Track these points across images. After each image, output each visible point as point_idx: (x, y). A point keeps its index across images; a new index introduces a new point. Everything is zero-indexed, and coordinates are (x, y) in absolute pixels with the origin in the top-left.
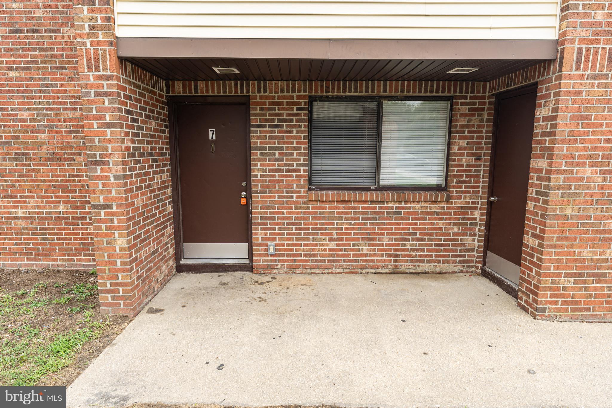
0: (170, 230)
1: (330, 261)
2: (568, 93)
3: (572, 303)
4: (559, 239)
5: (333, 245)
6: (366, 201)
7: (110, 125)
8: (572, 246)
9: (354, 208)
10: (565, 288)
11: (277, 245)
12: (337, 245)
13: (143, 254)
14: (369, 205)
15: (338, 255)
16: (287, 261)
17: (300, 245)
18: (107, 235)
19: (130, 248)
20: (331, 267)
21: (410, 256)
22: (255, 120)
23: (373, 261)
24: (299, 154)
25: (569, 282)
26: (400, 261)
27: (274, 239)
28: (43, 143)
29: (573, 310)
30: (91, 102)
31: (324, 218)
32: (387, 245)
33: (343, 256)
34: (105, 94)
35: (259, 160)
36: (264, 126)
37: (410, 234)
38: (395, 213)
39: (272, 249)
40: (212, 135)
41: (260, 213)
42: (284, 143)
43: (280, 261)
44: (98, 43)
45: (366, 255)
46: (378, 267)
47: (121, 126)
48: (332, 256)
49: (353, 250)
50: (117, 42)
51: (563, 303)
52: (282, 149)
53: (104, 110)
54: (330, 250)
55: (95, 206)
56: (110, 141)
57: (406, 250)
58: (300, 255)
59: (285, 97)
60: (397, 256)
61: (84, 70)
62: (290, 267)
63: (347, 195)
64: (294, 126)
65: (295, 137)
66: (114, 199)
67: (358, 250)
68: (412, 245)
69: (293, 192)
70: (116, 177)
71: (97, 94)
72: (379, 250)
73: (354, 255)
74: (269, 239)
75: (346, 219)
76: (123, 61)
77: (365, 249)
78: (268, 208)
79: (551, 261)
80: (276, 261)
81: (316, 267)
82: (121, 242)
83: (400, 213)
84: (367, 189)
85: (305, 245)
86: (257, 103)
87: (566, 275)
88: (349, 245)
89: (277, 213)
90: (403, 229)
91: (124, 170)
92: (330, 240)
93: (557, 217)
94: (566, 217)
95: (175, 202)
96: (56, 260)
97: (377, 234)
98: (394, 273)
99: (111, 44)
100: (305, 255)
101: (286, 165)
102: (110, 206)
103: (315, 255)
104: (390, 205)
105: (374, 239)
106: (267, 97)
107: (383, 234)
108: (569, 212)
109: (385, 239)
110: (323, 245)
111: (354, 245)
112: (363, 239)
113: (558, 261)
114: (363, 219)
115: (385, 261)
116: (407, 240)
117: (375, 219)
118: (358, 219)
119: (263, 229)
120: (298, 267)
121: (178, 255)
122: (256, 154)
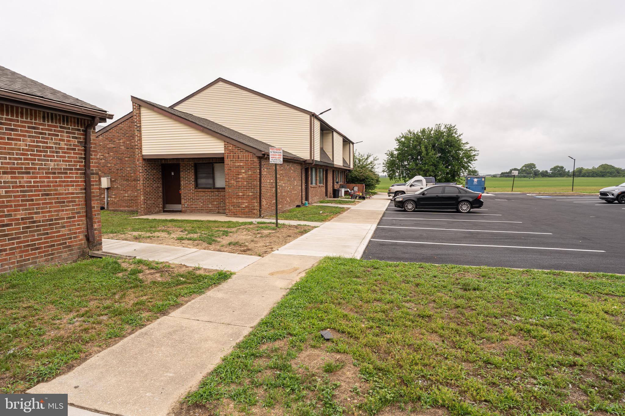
0: (161, 200)
1: (201, 209)
2: (226, 164)
3: (233, 213)
4: (229, 197)
5: (202, 204)
6: (209, 192)
7: (141, 173)
8: (231, 199)
9: (206, 194)
10: (231, 209)
11: (187, 204)
12: (203, 205)
13: (149, 202)
14: (210, 193)
15: (203, 208)
16: (190, 209)
17: (193, 204)
18: (140, 196)
19: (144, 199)
20: (201, 211)
21: (222, 208)
22: (181, 170)
23: (212, 209)
24: (192, 179)
25: (232, 208)
26: (219, 210)
27: (187, 203)
28: (132, 176)
29: (234, 215)
30: (137, 168)
31: (199, 197)
32: (216, 205)
33: (205, 208)
34: (140, 166)
35: (182, 180)
36: (183, 171)
37: (222, 202)
38: (217, 195)
39: (186, 206)
40: (173, 174)
41: (183, 195)
42: (188, 176)
43: (189, 209)
44: (139, 156)
45: (210, 208)
46: (214, 211)
47: (143, 173)
48: (202, 208)
49: (207, 206)
50: (143, 156)
51: (231, 213)
52: (188, 177)
53: (140, 169)
54: (201, 206)
55: (138, 190)
56: (141, 176)
57: (221, 206)
58: (193, 207)
59: (188, 163)
60: (218, 208)
61: (137, 162)
62: (191, 211)
63: (204, 190)
64: (191, 171)
65: (191, 174)
66: (141, 188)
67: (208, 206)
68: (222, 205)
69: (191, 189)
70: (142, 184)
71: (139, 166)
72: (214, 206)
73: (207, 208)
74: (185, 203)
75: (205, 197)
76: (144, 160)
77: (210, 206)
78: (185, 194)
79: (228, 202)
80: (187, 209)
81: (197, 211)
82: (142, 198)
83: (218, 195)
84: (210, 188)
85: (195, 204)
86: (182, 165)
87: (231, 206)
88: (206, 204)
89: (187, 195)
90: (220, 200)
91: (143, 182)
92: (201, 203)
93: (227, 192)
94: (229, 192)
95: (163, 192)
96: (134, 208)
97: (213, 201)
98: (218, 213)
99: (141, 156)
100: (195, 208)
101: (189, 182)
102: (140, 190)
103: (197, 208)
104: (216, 193)
105: (212, 203)
106: (184, 163)
107: (214, 201)
108: (230, 191)
109: (215, 203)
110: (199, 204)
111: (207, 205)
112: (210, 203)
113: (229, 202)
114: (209, 197)
115: (216, 209)
116: (221, 203)
117: (212, 197)
118: (208, 197)
119: (184, 200)
120: (193, 211)
121: (164, 207)
122: (182, 179)
